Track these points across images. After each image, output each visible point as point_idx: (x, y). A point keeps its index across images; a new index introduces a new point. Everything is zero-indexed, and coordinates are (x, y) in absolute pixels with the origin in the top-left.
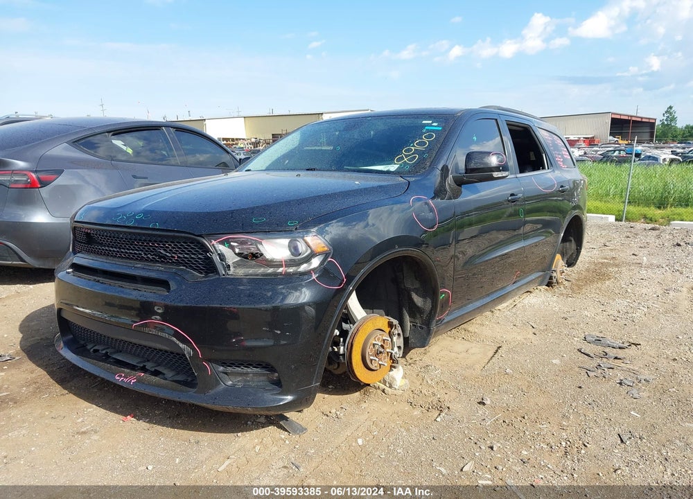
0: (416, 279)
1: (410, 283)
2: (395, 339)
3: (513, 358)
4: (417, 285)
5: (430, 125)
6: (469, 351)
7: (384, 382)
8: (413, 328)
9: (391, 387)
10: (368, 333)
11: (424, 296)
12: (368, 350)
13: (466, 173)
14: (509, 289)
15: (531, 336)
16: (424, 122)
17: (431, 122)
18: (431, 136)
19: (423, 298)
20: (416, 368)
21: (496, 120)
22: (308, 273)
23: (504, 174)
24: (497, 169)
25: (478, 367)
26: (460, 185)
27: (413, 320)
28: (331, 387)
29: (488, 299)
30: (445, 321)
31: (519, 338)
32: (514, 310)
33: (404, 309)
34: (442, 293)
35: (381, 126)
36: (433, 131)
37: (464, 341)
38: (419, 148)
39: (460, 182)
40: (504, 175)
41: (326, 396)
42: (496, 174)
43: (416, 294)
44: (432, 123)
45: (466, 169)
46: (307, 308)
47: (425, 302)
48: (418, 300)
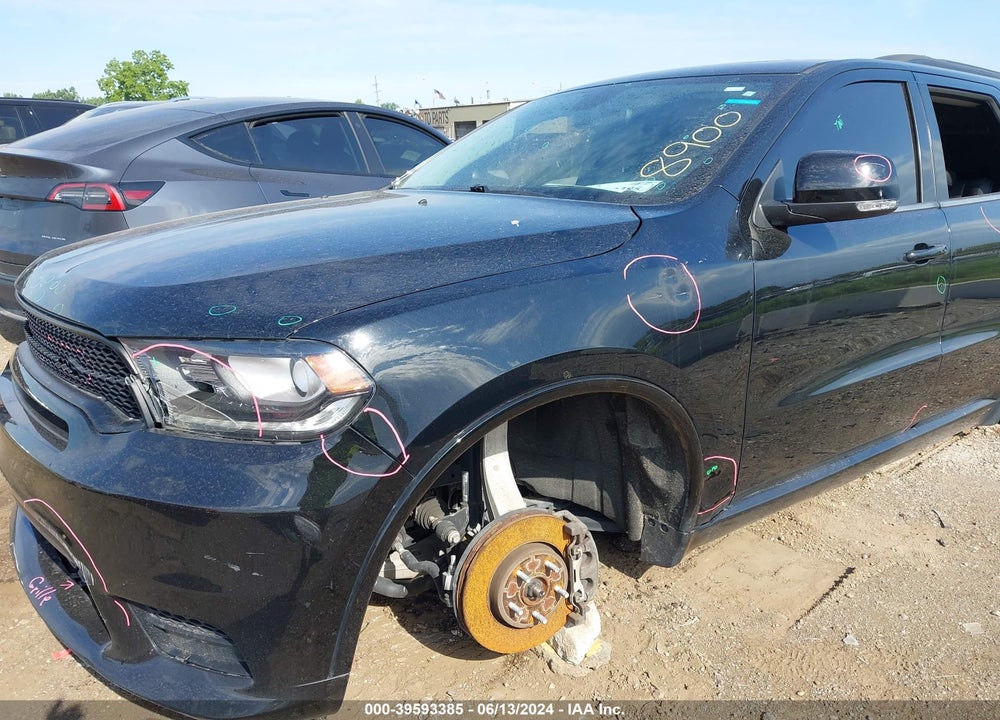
0: (654, 430)
1: (638, 437)
2: (576, 564)
3: (873, 602)
4: (654, 442)
5: (738, 95)
6: (782, 573)
7: (555, 647)
8: (650, 524)
9: (564, 658)
10: (506, 551)
11: (669, 466)
12: (503, 590)
13: (794, 201)
14: (900, 438)
15: (931, 548)
16: (728, 89)
17: (741, 89)
18: (732, 118)
19: (667, 469)
20: (649, 606)
21: (904, 83)
22: (310, 439)
23: (885, 205)
24: (872, 193)
25: (784, 619)
26: (783, 228)
27: (648, 509)
28: (455, 633)
29: (844, 464)
30: (723, 516)
31: (902, 550)
32: (912, 477)
33: (630, 486)
34: (709, 465)
35: (651, 100)
36: (740, 108)
37: (779, 545)
38: (698, 143)
39: (781, 222)
40: (884, 207)
41: (436, 655)
42: (863, 206)
43: (653, 460)
44: (745, 91)
45: (796, 193)
46: (300, 521)
47: (671, 479)
48: (656, 473)
